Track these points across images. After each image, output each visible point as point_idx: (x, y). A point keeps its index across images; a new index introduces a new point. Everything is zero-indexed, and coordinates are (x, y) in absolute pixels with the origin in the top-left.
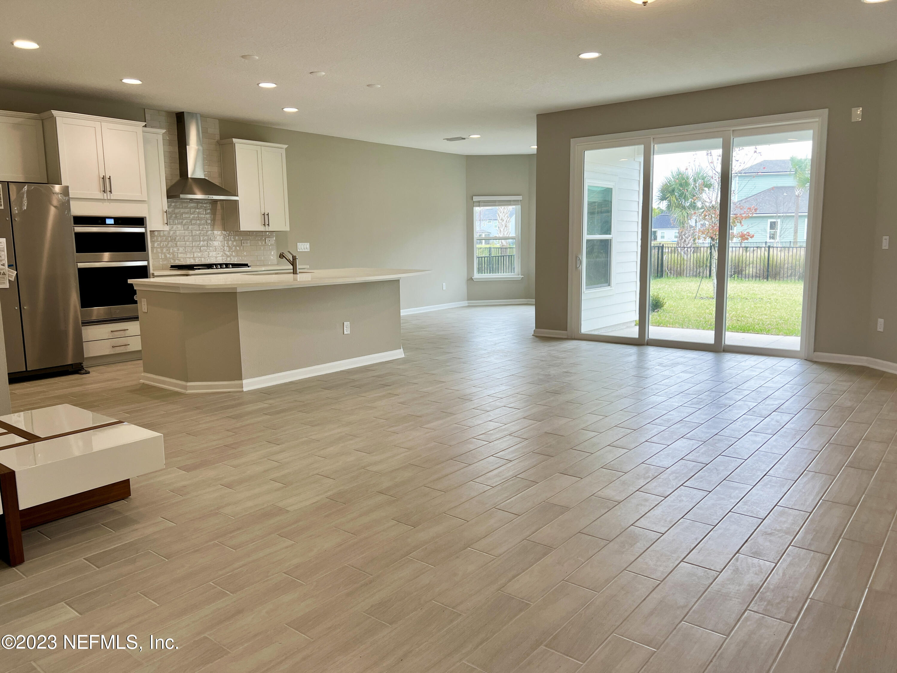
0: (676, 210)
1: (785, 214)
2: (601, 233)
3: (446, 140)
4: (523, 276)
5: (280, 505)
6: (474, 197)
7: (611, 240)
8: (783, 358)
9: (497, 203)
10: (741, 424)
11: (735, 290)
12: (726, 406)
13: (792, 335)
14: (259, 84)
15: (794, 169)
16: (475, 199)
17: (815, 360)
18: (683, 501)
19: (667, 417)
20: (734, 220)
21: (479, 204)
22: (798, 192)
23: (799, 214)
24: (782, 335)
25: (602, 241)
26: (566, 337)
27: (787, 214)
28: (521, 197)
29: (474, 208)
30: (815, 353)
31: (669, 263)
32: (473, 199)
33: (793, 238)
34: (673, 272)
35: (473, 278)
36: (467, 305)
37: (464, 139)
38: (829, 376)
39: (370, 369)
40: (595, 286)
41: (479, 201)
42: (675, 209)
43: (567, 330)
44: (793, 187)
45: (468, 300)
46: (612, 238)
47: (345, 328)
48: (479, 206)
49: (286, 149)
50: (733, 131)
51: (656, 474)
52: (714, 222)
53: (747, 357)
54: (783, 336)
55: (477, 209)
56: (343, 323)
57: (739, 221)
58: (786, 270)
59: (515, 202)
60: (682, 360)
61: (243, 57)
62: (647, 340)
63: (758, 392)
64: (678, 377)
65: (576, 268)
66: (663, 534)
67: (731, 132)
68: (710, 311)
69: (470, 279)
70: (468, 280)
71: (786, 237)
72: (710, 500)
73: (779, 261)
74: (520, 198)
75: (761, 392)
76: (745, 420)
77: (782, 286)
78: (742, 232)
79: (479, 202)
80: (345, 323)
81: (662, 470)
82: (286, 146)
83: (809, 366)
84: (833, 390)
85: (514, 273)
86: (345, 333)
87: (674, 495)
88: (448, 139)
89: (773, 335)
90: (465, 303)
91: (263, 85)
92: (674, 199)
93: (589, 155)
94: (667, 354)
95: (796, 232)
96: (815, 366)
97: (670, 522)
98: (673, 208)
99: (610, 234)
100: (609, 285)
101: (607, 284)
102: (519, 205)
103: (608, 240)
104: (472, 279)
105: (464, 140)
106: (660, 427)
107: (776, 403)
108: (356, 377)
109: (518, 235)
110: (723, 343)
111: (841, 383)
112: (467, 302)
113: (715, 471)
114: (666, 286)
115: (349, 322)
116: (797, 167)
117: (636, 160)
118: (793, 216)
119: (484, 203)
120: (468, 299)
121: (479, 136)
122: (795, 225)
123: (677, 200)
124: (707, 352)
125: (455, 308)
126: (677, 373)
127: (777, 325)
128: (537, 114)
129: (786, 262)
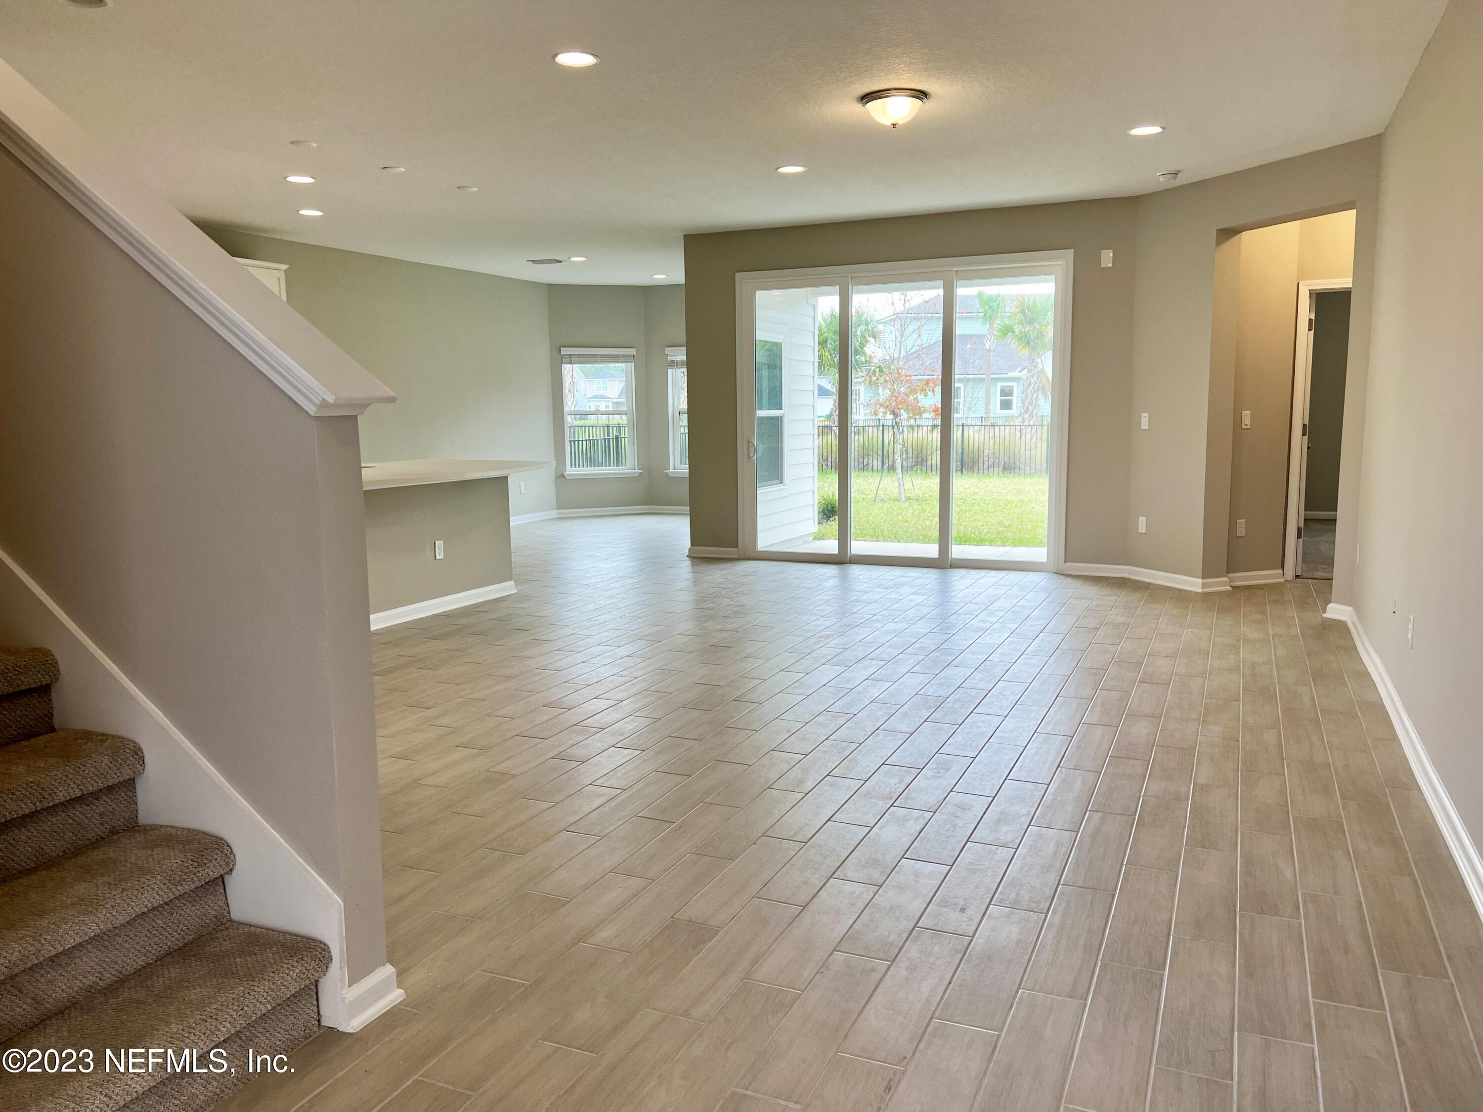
0: (830, 371)
1: (976, 376)
2: (770, 408)
3: (531, 262)
4: (642, 471)
5: (501, 767)
6: (562, 349)
7: (781, 417)
8: (1028, 573)
9: (598, 359)
10: (1008, 648)
11: (923, 489)
12: (983, 629)
13: (1022, 546)
14: (287, 177)
15: (983, 309)
16: (565, 351)
17: (1066, 573)
18: (980, 727)
19: (918, 646)
20: (925, 387)
21: (571, 359)
22: (990, 343)
23: (992, 376)
24: (1010, 546)
25: (771, 418)
26: (736, 557)
27: (979, 376)
28: (635, 350)
29: (563, 365)
30: (1067, 564)
31: (825, 450)
32: (560, 352)
33: (984, 412)
34: (829, 464)
35: (565, 474)
36: (557, 516)
37: (561, 262)
38: (1091, 591)
39: (479, 609)
40: (770, 482)
41: (570, 355)
42: (828, 369)
43: (737, 547)
44: (983, 336)
45: (558, 509)
46: (784, 414)
47: (437, 550)
48: (571, 362)
49: (285, 271)
50: (956, 271)
51: (938, 704)
52: (897, 390)
53: (983, 573)
54: (1011, 548)
56: (435, 543)
57: (931, 389)
58: (986, 459)
59: (625, 358)
60: (904, 579)
61: (292, 143)
62: (850, 557)
63: (1013, 612)
64: (910, 600)
65: (749, 458)
66: (975, 758)
67: (954, 272)
68: (903, 517)
69: (561, 476)
70: (557, 478)
71: (979, 410)
72: (1009, 723)
73: (976, 446)
74: (633, 352)
75: (1017, 612)
76: (1011, 643)
77: (984, 481)
78: (935, 405)
80: (436, 542)
81: (941, 700)
82: (285, 267)
83: (1062, 581)
84: (1098, 606)
85: (625, 465)
86: (438, 557)
87: (968, 722)
88: (534, 262)
89: (998, 546)
90: (554, 513)
91: (293, 179)
92: (827, 354)
93: (763, 297)
94: (882, 573)
95: (987, 404)
96: (1068, 580)
97: (977, 746)
98: (826, 368)
99: (781, 409)
100: (781, 483)
101: (778, 481)
102: (631, 362)
103: (778, 417)
104: (563, 475)
105: (560, 264)
106: (916, 656)
107: (1039, 623)
108: (464, 621)
109: (631, 408)
110: (950, 556)
111: (1105, 598)
112: (556, 511)
113: (1001, 696)
114: (826, 485)
115: (442, 542)
116: (987, 307)
117: (809, 302)
118: (983, 379)
119: (578, 358)
120: (559, 507)
121: (584, 259)
122: (986, 392)
123: (831, 355)
124: (930, 569)
125: (540, 521)
126: (905, 596)
127: (998, 533)
128: (685, 234)
129: (986, 447)
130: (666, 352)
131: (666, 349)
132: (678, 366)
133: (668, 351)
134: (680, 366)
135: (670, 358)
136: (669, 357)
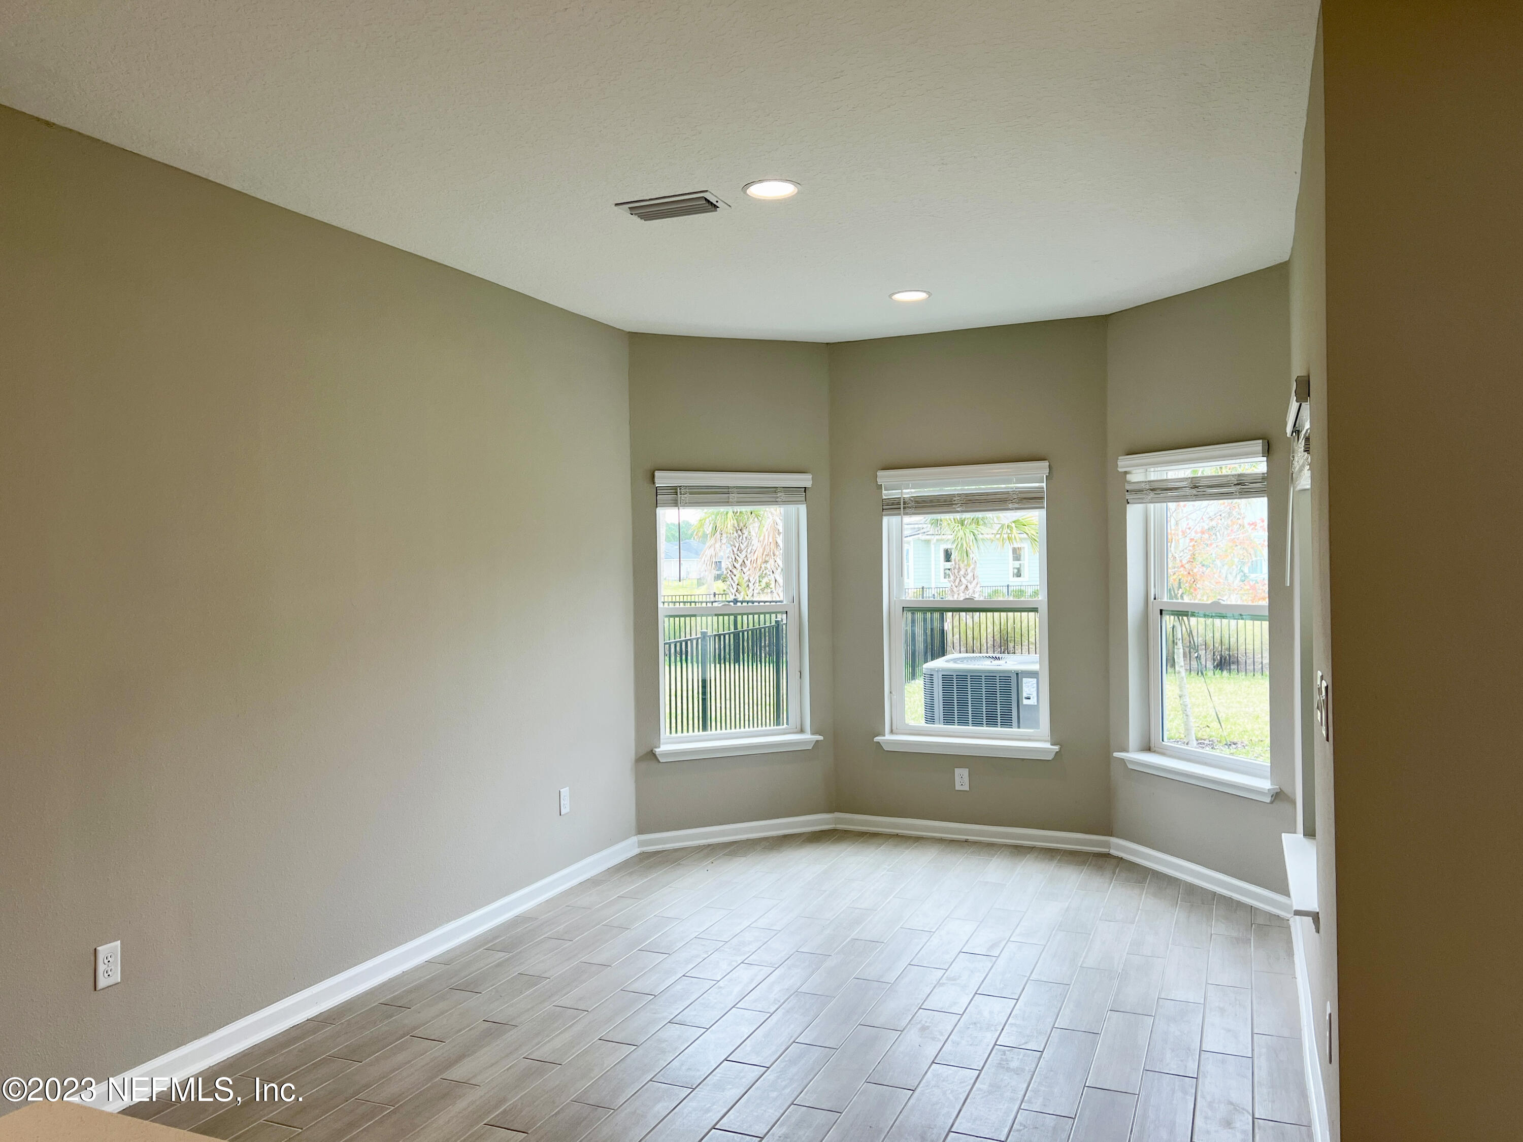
4: (821, 738)
6: (657, 474)
9: (734, 497)
16: (663, 479)
21: (675, 496)
28: (808, 476)
29: (659, 511)
32: (654, 483)
35: (655, 750)
36: (638, 852)
41: (675, 487)
48: (675, 504)
55: (667, 517)
69: (648, 757)
70: (637, 761)
74: (805, 480)
79: (675, 490)
85: (786, 725)
90: (632, 846)
102: (803, 502)
104: (651, 755)
109: (798, 601)
112: (635, 839)
119: (690, 493)
120: (640, 829)
130: (880, 481)
131: (880, 473)
132: (908, 511)
133: (884, 477)
134: (913, 510)
135: (886, 494)
136: (884, 492)
